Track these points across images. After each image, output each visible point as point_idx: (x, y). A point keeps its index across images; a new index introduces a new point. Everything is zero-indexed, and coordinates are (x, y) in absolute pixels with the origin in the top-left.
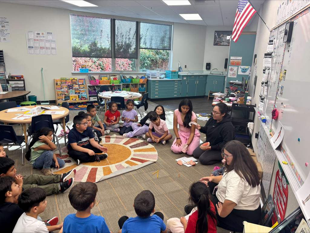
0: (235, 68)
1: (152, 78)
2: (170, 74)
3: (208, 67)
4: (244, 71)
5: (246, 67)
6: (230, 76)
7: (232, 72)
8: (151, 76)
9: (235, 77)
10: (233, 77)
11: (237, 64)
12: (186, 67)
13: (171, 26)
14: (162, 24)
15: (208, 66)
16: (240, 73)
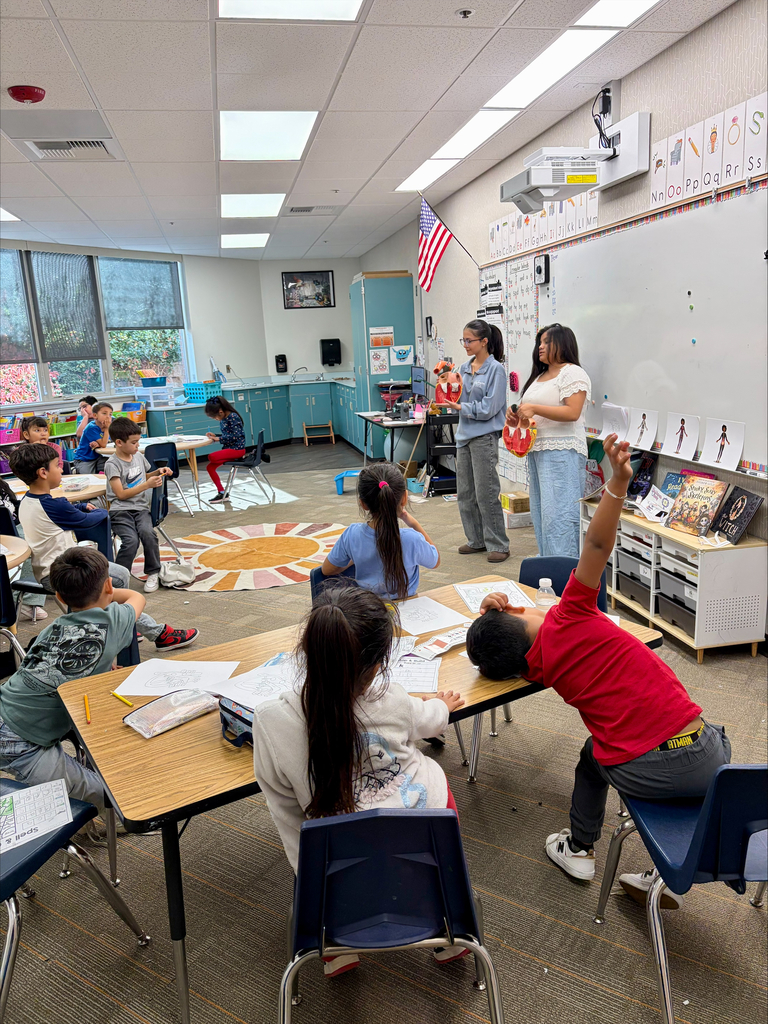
0: (383, 353)
1: (156, 405)
2: (201, 391)
3: (281, 366)
4: (402, 356)
5: (405, 348)
6: (375, 373)
7: (377, 363)
8: (152, 401)
9: (387, 372)
10: (382, 372)
11: (387, 344)
12: (228, 368)
13: (173, 266)
14: (152, 262)
15: (281, 362)
16: (395, 362)
